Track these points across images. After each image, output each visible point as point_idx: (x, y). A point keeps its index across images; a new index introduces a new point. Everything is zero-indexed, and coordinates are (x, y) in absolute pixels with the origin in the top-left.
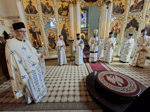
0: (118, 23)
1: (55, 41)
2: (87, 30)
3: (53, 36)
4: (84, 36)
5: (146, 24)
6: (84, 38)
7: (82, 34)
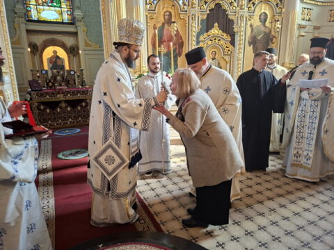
7: (55, 52)
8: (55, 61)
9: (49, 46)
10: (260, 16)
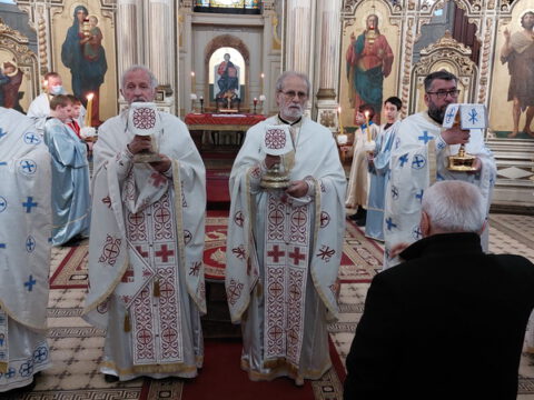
0: (377, 19)
1: (21, 95)
2: (260, 28)
3: (14, 68)
4: (236, 70)
5: (506, 33)
6: (242, 81)
7: (227, 56)
8: (227, 70)
9: (220, 47)
10: (523, 18)
